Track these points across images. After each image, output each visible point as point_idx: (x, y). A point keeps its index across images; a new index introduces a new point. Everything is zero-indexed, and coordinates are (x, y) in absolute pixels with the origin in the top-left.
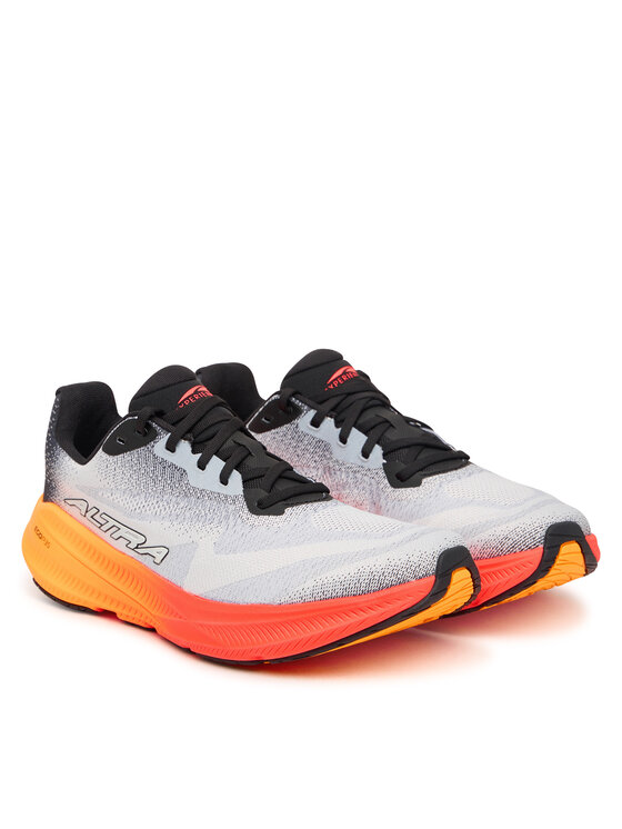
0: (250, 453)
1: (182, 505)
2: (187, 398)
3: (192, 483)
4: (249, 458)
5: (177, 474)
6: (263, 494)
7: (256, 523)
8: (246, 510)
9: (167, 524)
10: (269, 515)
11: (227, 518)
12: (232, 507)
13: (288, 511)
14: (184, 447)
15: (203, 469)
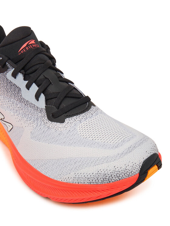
0: (51, 83)
1: (18, 106)
2: (22, 50)
3: (23, 96)
4: (51, 86)
5: (17, 90)
6: (55, 110)
7: (50, 126)
8: (46, 118)
9: (12, 113)
10: (57, 122)
11: (37, 119)
12: (40, 114)
13: (67, 120)
14: (20, 76)
15: (28, 89)
